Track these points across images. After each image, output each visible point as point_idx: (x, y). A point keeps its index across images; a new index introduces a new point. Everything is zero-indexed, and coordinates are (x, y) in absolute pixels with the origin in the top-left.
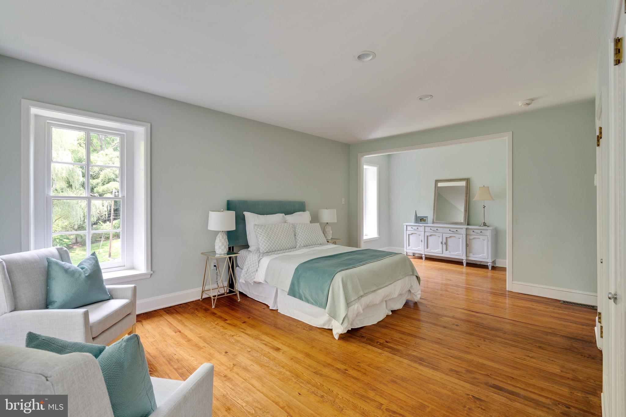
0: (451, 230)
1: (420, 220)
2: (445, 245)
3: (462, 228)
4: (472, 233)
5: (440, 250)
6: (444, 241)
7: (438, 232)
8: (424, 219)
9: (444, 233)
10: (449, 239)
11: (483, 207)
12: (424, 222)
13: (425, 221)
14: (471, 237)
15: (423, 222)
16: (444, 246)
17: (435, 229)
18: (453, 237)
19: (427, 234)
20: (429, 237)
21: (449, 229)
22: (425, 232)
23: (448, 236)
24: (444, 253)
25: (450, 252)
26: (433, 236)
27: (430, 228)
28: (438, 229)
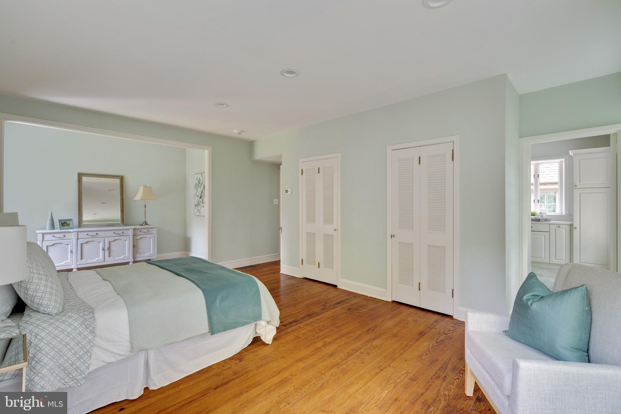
0: (116, 232)
1: (62, 224)
2: (108, 251)
3: (129, 229)
4: (139, 233)
5: (101, 257)
6: (107, 246)
7: (98, 236)
8: (68, 222)
9: (107, 237)
10: (112, 243)
11: (145, 206)
12: (69, 227)
13: (68, 225)
14: (138, 237)
15: (66, 227)
16: (107, 253)
17: (94, 233)
18: (118, 240)
19: (80, 242)
20: (84, 246)
21: (113, 232)
22: (77, 239)
23: (111, 239)
24: (106, 260)
25: (114, 258)
26: (89, 243)
27: (86, 233)
28: (98, 233)
